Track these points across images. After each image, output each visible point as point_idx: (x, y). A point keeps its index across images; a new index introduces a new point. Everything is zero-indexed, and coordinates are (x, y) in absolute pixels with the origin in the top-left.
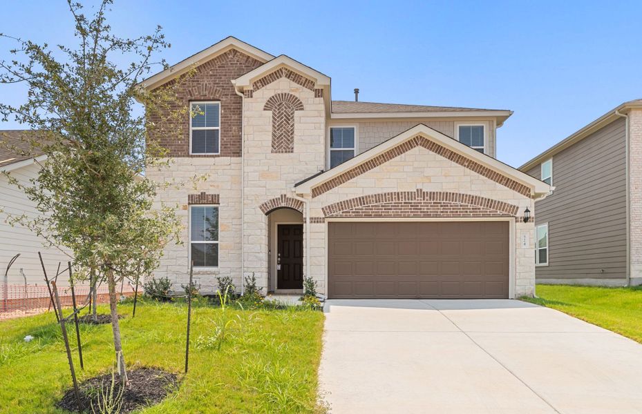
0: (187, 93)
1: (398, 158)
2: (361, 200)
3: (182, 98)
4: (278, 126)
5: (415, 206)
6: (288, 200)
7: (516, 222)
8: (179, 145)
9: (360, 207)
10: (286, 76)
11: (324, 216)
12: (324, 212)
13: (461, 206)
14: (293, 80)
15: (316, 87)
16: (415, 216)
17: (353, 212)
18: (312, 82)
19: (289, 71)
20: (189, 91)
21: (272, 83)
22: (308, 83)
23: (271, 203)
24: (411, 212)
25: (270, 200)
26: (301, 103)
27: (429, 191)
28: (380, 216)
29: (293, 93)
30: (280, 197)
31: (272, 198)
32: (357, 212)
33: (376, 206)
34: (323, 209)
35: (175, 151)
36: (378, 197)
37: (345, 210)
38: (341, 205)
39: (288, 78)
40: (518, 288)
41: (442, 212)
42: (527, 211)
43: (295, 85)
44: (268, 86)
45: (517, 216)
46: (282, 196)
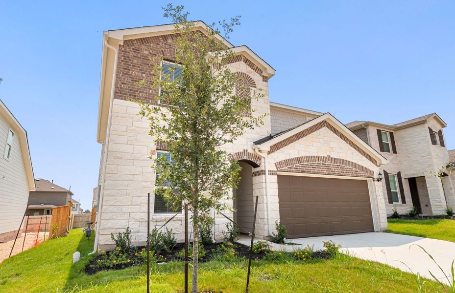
0: (160, 52)
1: (315, 133)
2: (299, 160)
3: (155, 55)
4: (240, 95)
5: (328, 167)
6: (249, 154)
7: (374, 181)
8: (150, 94)
9: (298, 165)
10: (244, 61)
11: (276, 170)
12: (276, 167)
13: (350, 169)
14: (249, 65)
15: (264, 74)
16: (329, 174)
17: (294, 168)
18: (261, 70)
19: (246, 58)
20: (163, 51)
21: (235, 63)
22: (258, 70)
23: (237, 155)
24: (327, 171)
25: (236, 153)
26: (254, 82)
27: (334, 157)
28: (309, 172)
29: (249, 74)
30: (243, 151)
31: (237, 151)
32: (297, 168)
33: (307, 165)
34: (275, 164)
35: (146, 98)
36: (308, 158)
37: (289, 166)
38: (287, 162)
39: (246, 63)
40: (382, 224)
41: (341, 172)
42: (380, 174)
43: (249, 69)
44: (232, 64)
45: (374, 177)
46: (244, 150)
